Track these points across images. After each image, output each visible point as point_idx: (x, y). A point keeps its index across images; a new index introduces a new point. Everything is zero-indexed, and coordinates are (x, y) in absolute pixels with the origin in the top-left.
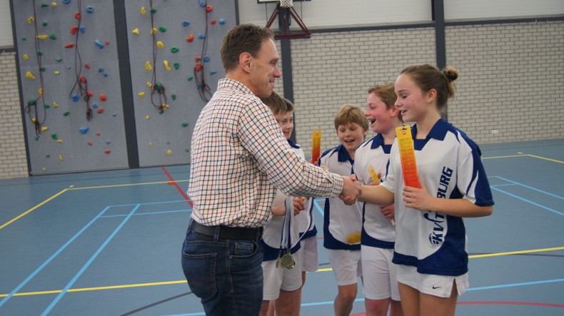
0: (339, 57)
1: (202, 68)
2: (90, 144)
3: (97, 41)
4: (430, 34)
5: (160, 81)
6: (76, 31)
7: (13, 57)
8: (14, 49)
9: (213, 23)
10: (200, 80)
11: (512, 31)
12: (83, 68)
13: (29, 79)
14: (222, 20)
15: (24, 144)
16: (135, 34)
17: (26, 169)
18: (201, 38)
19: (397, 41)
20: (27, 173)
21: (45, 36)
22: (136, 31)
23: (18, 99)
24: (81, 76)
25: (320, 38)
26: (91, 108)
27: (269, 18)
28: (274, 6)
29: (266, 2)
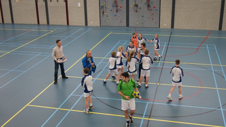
1: (149, 0)
2: (117, 19)
10: (148, 4)
15: (99, 17)
17: (99, 24)
23: (99, 5)
24: (116, 0)
26: (118, 9)
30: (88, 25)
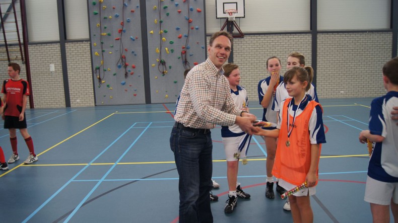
0: (258, 49)
1: (185, 52)
2: (126, 91)
3: (132, 37)
4: (309, 38)
5: (163, 58)
6: (121, 31)
7: (89, 44)
8: (90, 40)
9: (192, 29)
10: (184, 59)
11: (354, 37)
12: (124, 51)
13: (96, 56)
14: (197, 27)
15: (93, 89)
16: (151, 33)
17: (94, 102)
18: (186, 36)
19: (291, 41)
20: (94, 104)
21: (105, 34)
22: (152, 32)
23: (91, 66)
24: (123, 55)
25: (249, 38)
26: (127, 71)
27: (222, 26)
28: (225, 20)
29: (221, 18)
30: (71, 105)
